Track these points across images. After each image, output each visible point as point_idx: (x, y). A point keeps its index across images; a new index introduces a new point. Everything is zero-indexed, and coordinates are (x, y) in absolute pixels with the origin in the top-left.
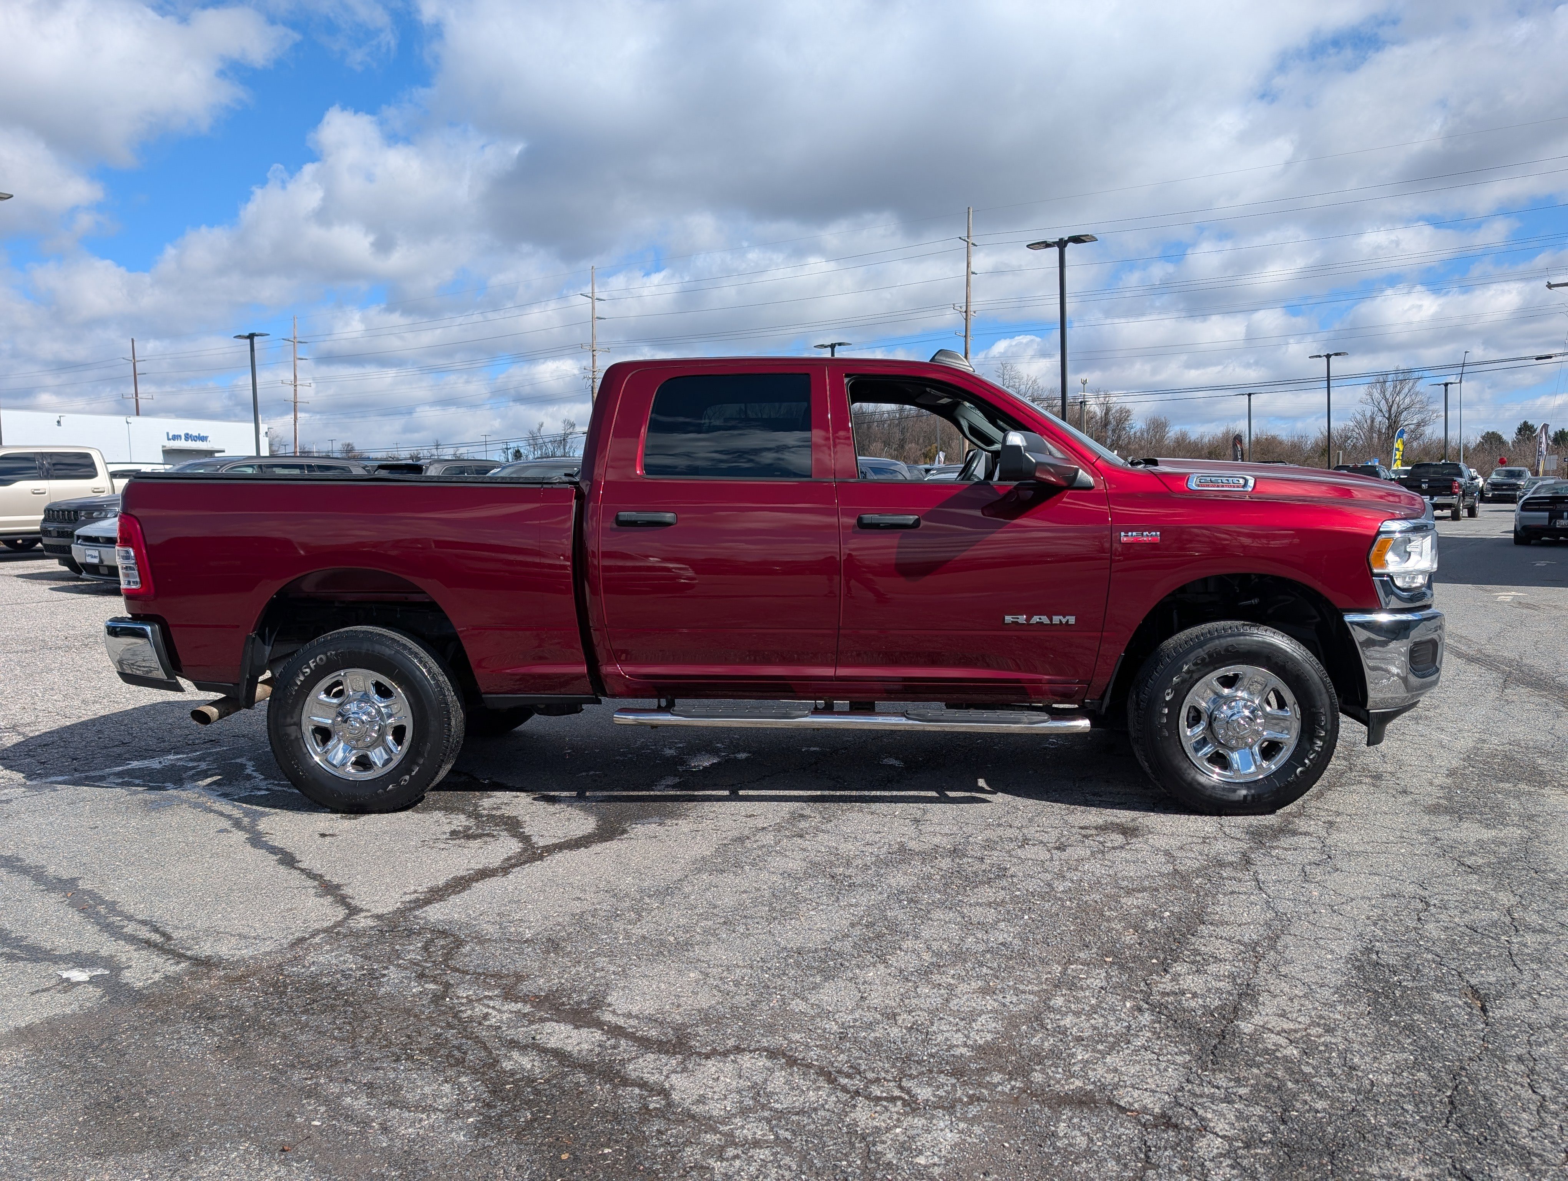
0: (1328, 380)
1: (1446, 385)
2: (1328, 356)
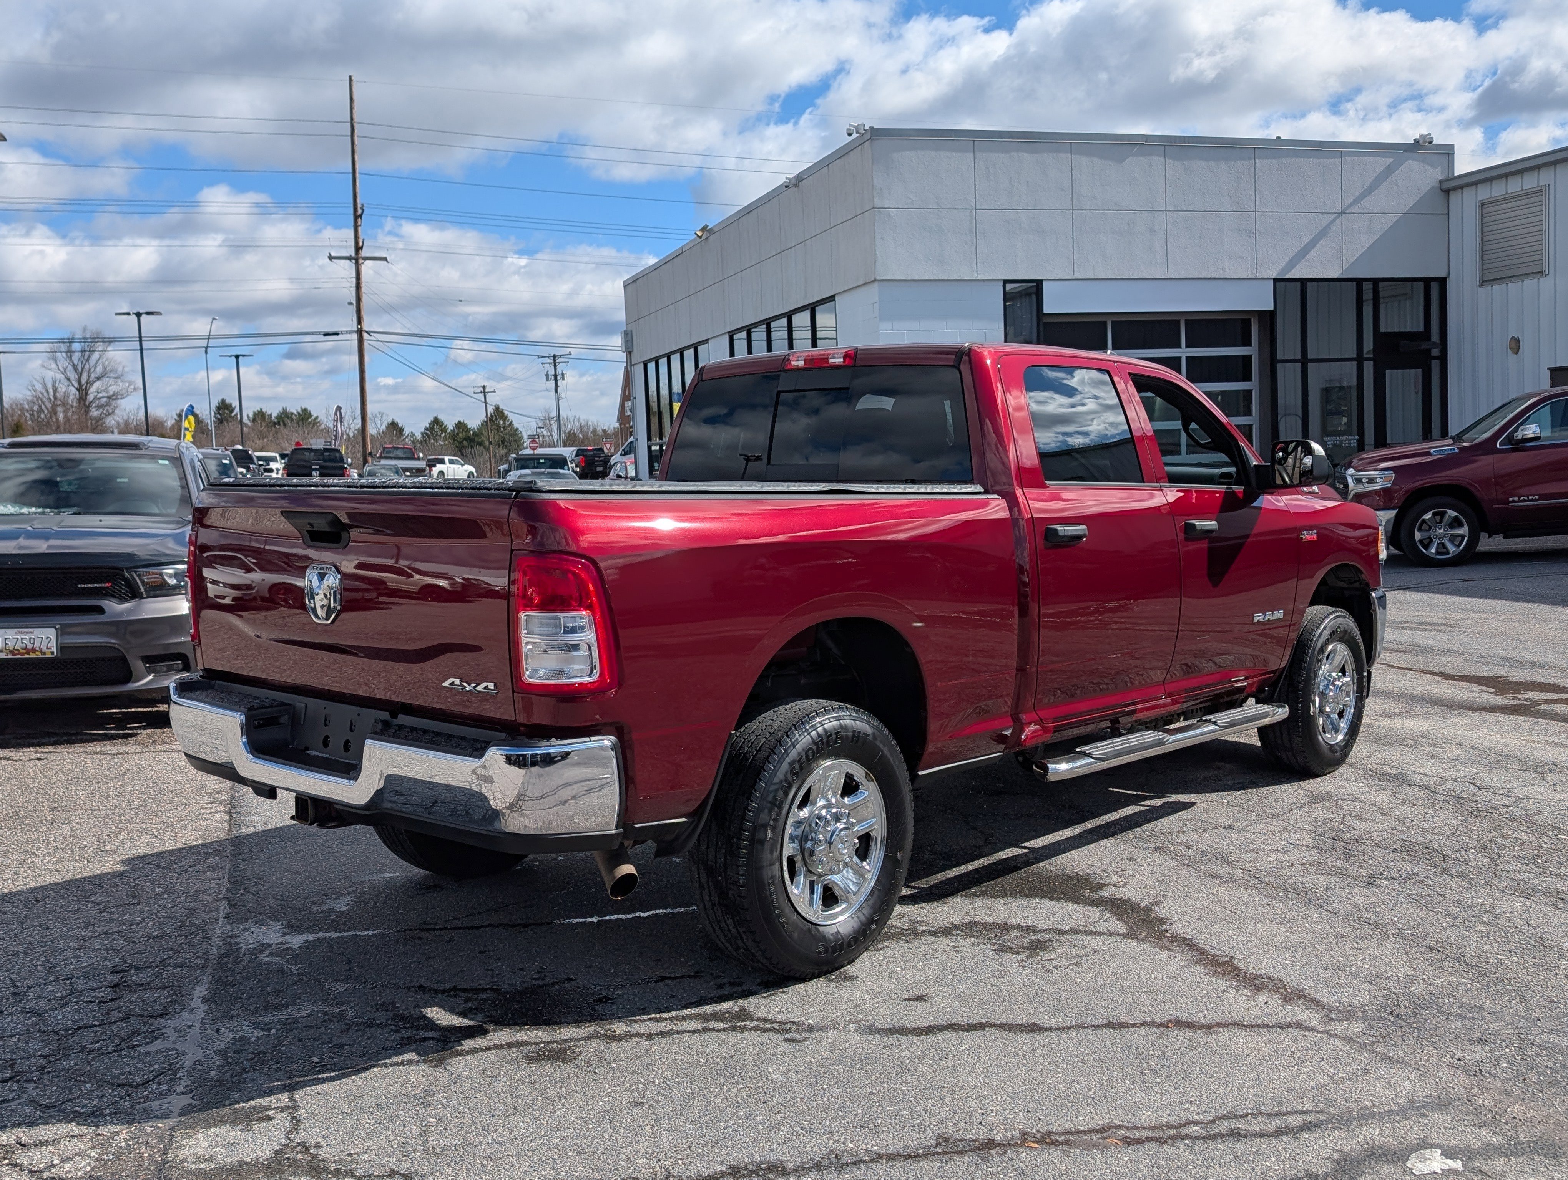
0: (141, 341)
1: (237, 357)
2: (138, 315)
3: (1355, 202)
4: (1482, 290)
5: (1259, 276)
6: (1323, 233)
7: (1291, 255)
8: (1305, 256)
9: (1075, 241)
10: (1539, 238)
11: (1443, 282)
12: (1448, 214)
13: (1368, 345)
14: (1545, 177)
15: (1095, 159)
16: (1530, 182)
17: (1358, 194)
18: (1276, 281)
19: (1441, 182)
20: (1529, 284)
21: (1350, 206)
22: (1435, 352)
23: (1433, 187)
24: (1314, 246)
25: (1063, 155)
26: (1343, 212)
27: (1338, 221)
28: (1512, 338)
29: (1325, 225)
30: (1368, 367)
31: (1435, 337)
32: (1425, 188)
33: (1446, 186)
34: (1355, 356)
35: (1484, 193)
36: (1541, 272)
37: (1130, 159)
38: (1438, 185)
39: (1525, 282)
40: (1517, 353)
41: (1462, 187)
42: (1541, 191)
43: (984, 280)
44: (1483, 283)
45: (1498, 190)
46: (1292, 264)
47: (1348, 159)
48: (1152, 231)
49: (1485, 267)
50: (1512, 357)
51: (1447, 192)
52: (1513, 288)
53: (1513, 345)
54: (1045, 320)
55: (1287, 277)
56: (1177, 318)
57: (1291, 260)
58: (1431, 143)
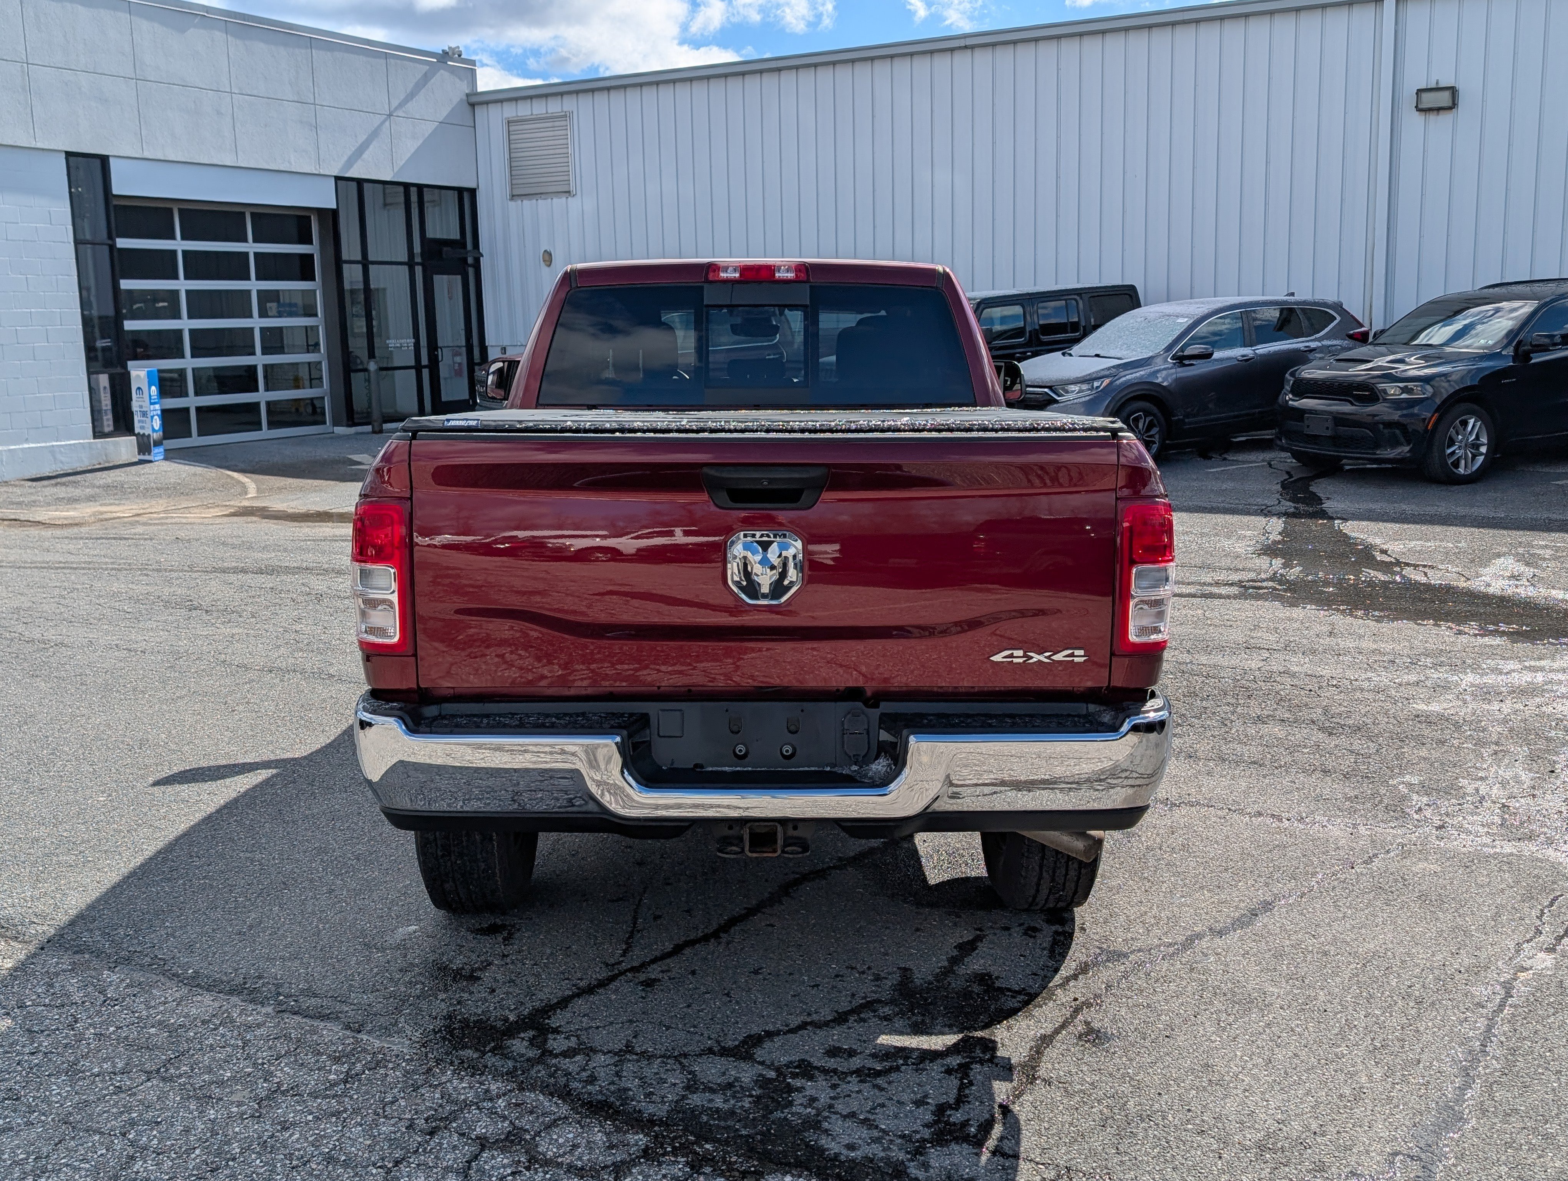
3: (400, 106)
4: (512, 204)
5: (322, 172)
6: (375, 134)
7: (349, 153)
8: (361, 155)
9: (142, 116)
10: (565, 160)
11: (473, 192)
12: (475, 127)
13: (417, 249)
14: (569, 104)
15: (156, 25)
16: (554, 107)
17: (402, 98)
18: (337, 179)
19: (467, 95)
20: (558, 202)
21: (396, 109)
22: (470, 260)
23: (461, 100)
24: (368, 147)
25: (120, 14)
26: (390, 115)
27: (387, 123)
28: (545, 251)
29: (376, 126)
30: (419, 270)
31: (469, 246)
32: (456, 100)
33: (474, 99)
34: (406, 260)
35: (510, 111)
36: (569, 192)
37: (192, 30)
38: (465, 98)
39: (554, 200)
40: (549, 266)
41: (487, 103)
42: (565, 116)
43: (43, 149)
44: (513, 197)
45: (524, 110)
46: (350, 163)
47: (392, 61)
48: (219, 113)
49: (514, 182)
50: (545, 270)
51: (473, 105)
52: (543, 204)
53: (547, 258)
54: (115, 202)
55: (347, 175)
56: (242, 210)
57: (350, 158)
58: (460, 56)
